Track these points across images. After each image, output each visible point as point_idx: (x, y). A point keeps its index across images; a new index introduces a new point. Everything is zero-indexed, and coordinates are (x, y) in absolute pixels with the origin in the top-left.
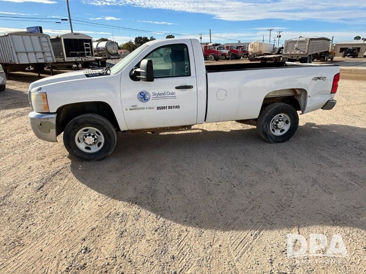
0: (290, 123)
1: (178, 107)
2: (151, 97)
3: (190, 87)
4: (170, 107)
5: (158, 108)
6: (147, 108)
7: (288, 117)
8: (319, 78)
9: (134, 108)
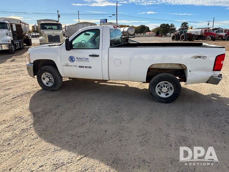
0: (173, 90)
1: (90, 67)
2: (76, 60)
3: (97, 56)
4: (86, 67)
5: (79, 67)
6: (73, 66)
7: (171, 85)
8: (199, 57)
9: (67, 65)
